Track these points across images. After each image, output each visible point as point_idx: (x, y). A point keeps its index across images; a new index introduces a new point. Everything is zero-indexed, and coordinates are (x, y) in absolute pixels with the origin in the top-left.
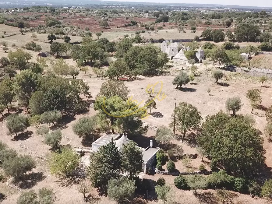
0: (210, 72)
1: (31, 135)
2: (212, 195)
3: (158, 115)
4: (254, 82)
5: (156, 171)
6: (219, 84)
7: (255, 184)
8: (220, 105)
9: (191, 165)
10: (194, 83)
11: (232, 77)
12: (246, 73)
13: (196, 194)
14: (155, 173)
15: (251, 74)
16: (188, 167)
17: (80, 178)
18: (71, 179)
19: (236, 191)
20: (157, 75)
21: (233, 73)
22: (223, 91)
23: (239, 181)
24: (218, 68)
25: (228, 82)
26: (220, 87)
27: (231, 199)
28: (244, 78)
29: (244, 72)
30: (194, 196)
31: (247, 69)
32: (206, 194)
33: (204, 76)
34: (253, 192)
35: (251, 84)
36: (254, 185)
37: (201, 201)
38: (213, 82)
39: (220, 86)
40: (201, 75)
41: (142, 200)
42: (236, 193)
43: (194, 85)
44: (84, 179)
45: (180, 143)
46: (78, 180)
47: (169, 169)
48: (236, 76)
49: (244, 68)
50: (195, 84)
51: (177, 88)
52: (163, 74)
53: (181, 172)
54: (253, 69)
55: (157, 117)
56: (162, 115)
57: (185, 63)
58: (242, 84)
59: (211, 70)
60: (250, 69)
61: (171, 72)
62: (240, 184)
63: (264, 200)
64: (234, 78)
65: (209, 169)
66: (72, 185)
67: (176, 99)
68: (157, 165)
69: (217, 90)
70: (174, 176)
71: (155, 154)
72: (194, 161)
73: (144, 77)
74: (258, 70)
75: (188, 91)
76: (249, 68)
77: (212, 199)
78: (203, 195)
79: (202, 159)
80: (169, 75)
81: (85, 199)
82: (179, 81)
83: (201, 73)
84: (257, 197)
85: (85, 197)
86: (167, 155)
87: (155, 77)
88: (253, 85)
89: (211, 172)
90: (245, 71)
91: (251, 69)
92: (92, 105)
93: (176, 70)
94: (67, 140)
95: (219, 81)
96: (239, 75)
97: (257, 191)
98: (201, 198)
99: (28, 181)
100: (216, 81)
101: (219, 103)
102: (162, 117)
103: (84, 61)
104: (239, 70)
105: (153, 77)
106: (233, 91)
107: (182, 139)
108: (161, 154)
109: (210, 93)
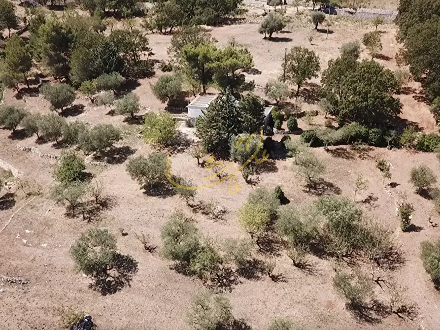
0: (303, 15)
1: (84, 110)
2: (346, 150)
3: (255, 71)
4: (364, 27)
5: (274, 131)
6: (319, 30)
7: (393, 132)
8: (330, 55)
9: (314, 123)
10: (285, 31)
11: (333, 21)
12: (351, 15)
13: (328, 151)
14: (274, 134)
15: (358, 16)
16: (310, 124)
17: (182, 146)
18: (172, 149)
19: (371, 145)
20: (227, 24)
21: (333, 16)
22: (327, 39)
23: (375, 132)
24: (311, 10)
25: (330, 28)
26: (322, 35)
27: (367, 152)
28: (350, 22)
29: (348, 14)
30: (326, 152)
31: (352, 10)
32: (338, 149)
33: (296, 21)
34: (391, 143)
35: (361, 30)
36: (392, 134)
37: (336, 156)
38: (311, 29)
39: (322, 33)
40: (291, 20)
41: (268, 160)
42: (371, 147)
43: (286, 34)
44: (189, 146)
45: (293, 101)
46: (182, 149)
47: (291, 127)
48: (339, 20)
49: (348, 9)
50: (288, 32)
51: (265, 38)
52: (237, 22)
53: (304, 129)
54: (359, 10)
55: (254, 74)
56: (260, 71)
57: (263, 6)
58: (349, 30)
59: (302, 14)
60: (356, 10)
61: (247, 18)
62: (375, 135)
63: (403, 150)
64: (337, 23)
65: (336, 125)
66: (176, 154)
67: (270, 51)
68: (276, 124)
69: (320, 38)
70: (296, 134)
71: (271, 113)
72: (315, 118)
73: (210, 27)
74: (367, 10)
75: (282, 41)
76: (354, 9)
77: (347, 155)
78: (336, 151)
79: (324, 116)
80: (245, 22)
81: (200, 165)
82: (269, 27)
83: (291, 18)
84: (395, 149)
85: (199, 163)
86: (284, 113)
87: (226, 26)
88: (365, 30)
89: (339, 128)
90: (350, 13)
91: (358, 10)
92: (157, 65)
93: (253, 15)
94: (143, 109)
95: (319, 27)
96: (343, 18)
97: (395, 142)
98: (334, 153)
99: (115, 156)
100: (315, 27)
101: (327, 53)
102: (260, 74)
103: (103, 11)
104: (341, 12)
105: (222, 26)
106: (341, 39)
107: (295, 96)
108: (277, 113)
109: (312, 43)
